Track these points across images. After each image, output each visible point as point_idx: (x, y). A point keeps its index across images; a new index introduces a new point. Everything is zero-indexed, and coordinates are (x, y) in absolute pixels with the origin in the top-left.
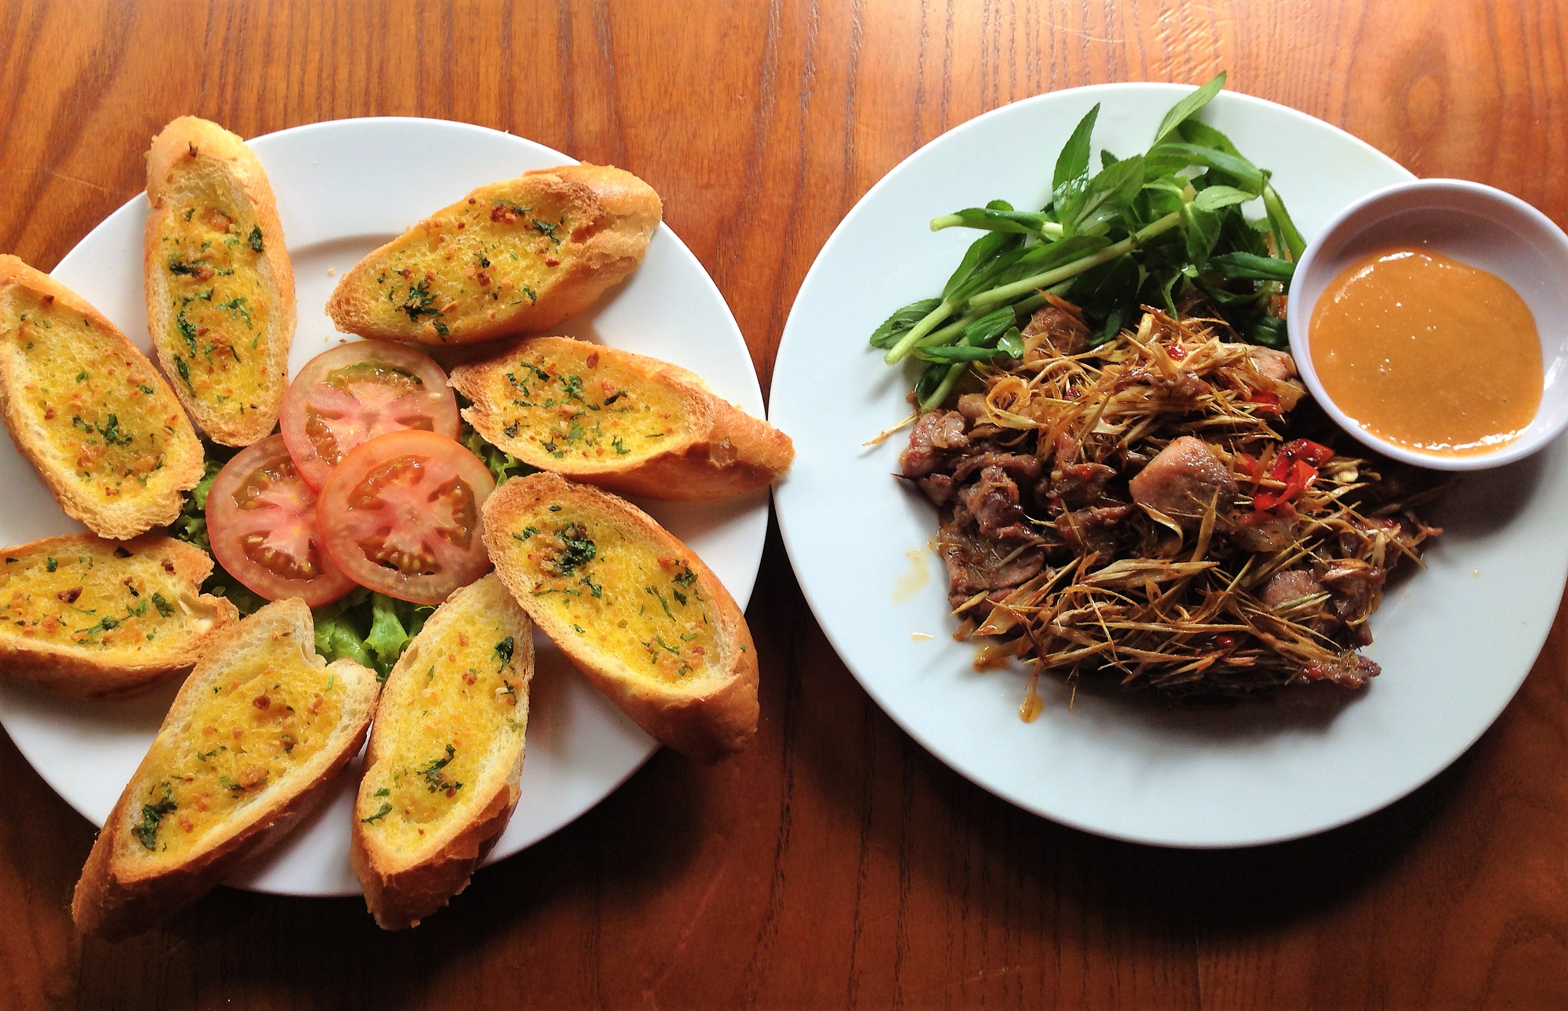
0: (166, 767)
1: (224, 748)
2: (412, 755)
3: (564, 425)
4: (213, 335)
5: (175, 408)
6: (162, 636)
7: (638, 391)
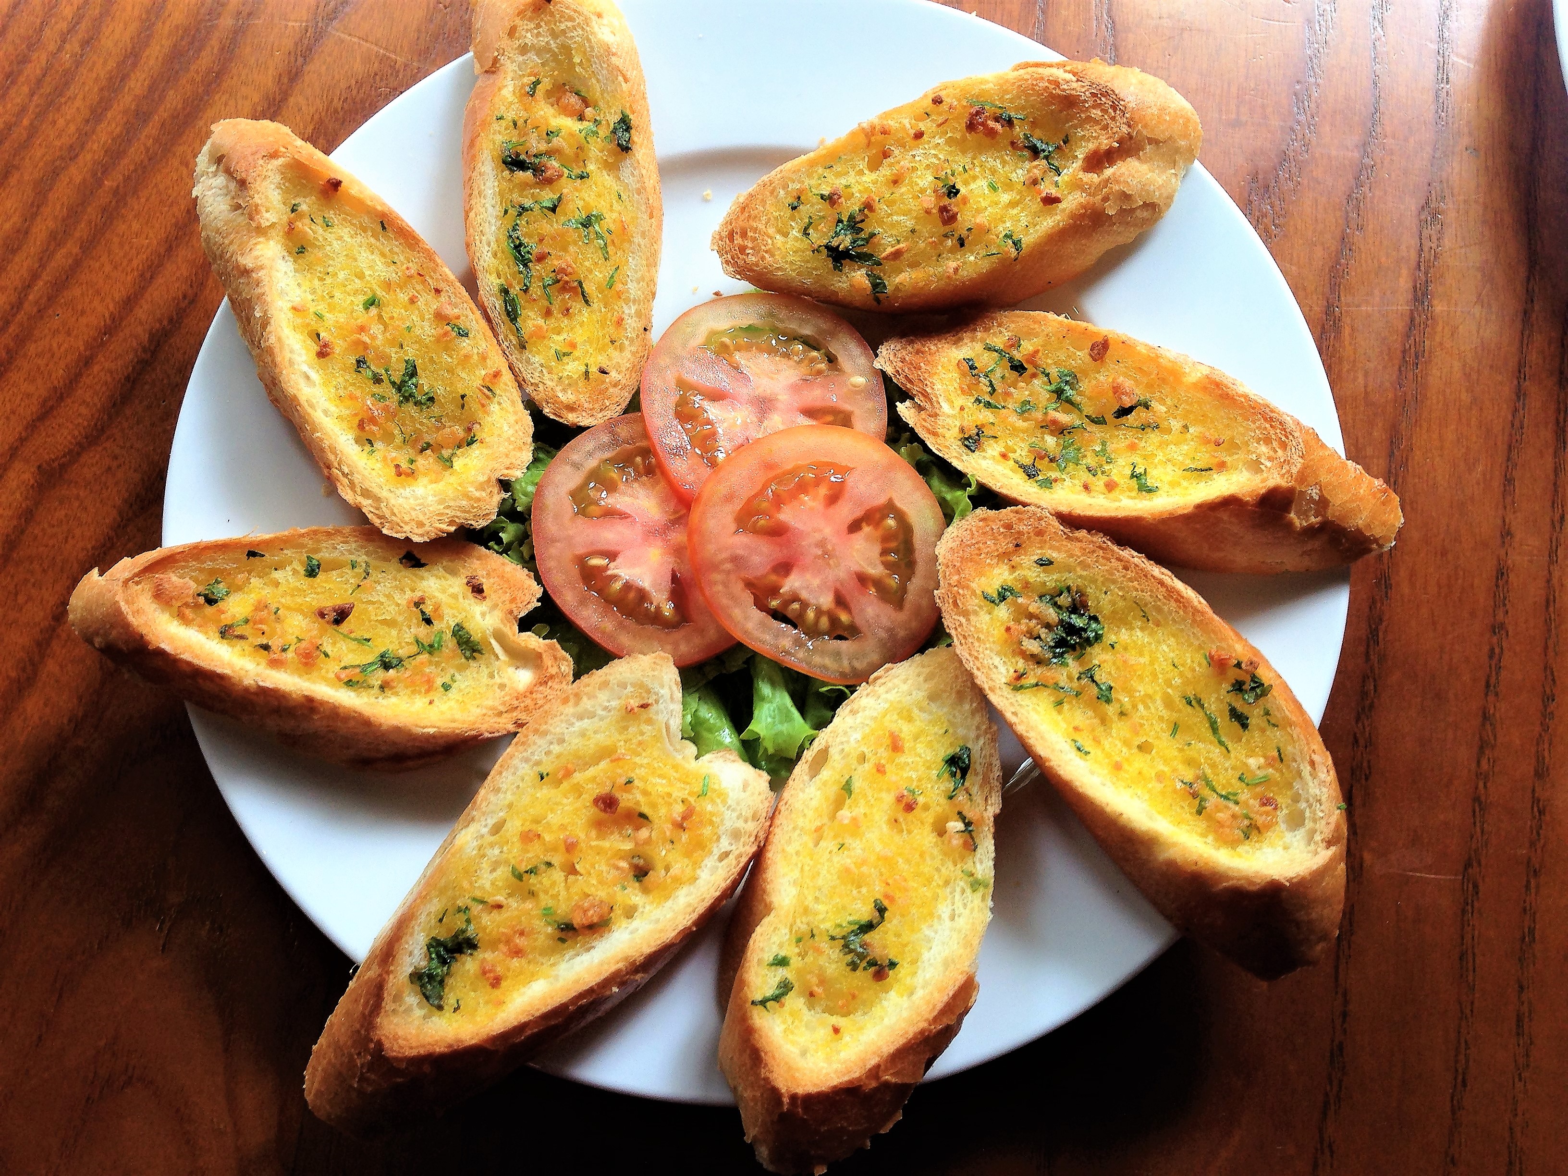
0: (465, 884)
1: (549, 864)
2: (821, 908)
3: (1050, 441)
4: (556, 263)
5: (497, 361)
6: (463, 687)
7: (1169, 402)
